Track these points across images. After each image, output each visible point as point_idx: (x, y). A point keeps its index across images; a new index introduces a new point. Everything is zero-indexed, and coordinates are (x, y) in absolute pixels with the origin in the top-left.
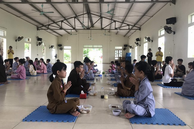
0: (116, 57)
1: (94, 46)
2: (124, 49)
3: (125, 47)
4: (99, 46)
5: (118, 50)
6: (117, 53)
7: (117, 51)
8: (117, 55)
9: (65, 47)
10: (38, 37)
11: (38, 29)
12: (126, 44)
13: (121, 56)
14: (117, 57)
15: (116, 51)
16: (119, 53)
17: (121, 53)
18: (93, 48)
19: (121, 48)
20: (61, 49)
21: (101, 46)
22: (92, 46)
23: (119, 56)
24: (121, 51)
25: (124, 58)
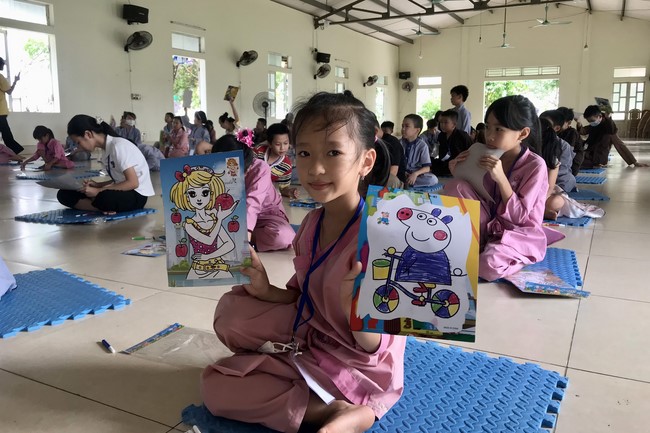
0: (616, 109)
1: (528, 72)
4: (546, 71)
5: (628, 82)
6: (624, 94)
7: (624, 86)
8: (623, 101)
9: (422, 81)
10: (316, 50)
11: (316, 25)
13: (640, 107)
14: (623, 108)
15: (617, 87)
16: (633, 93)
17: (640, 97)
18: (522, 77)
19: (641, 72)
20: (409, 87)
21: (554, 70)
22: (517, 72)
23: (632, 107)
24: (641, 85)
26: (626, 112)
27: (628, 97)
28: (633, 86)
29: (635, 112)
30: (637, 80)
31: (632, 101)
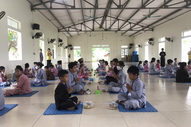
0: (122, 55)
1: (102, 46)
2: (130, 48)
3: (130, 46)
4: (107, 46)
6: (124, 51)
7: (124, 50)
8: (124, 53)
9: (75, 47)
12: (132, 43)
13: (127, 54)
15: (122, 50)
16: (125, 51)
17: (127, 52)
18: (101, 47)
19: (127, 47)
21: (109, 46)
22: (100, 46)
23: (125, 55)
24: (127, 50)
25: (130, 56)
26: (124, 56)
27: (124, 52)
28: (125, 50)
30: (126, 48)
31: (125, 53)
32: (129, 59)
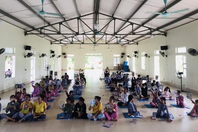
1: (95, 54)
2: (122, 57)
3: (122, 55)
6: (116, 60)
7: (116, 58)
9: (68, 55)
13: (119, 63)
14: (116, 63)
15: (114, 58)
19: (119, 55)
20: (65, 57)
21: (101, 54)
22: (93, 54)
23: (118, 63)
24: (119, 58)
25: (122, 65)
27: (117, 61)
28: (118, 58)
29: (118, 64)
30: (118, 57)
31: (118, 62)
32: (121, 68)
